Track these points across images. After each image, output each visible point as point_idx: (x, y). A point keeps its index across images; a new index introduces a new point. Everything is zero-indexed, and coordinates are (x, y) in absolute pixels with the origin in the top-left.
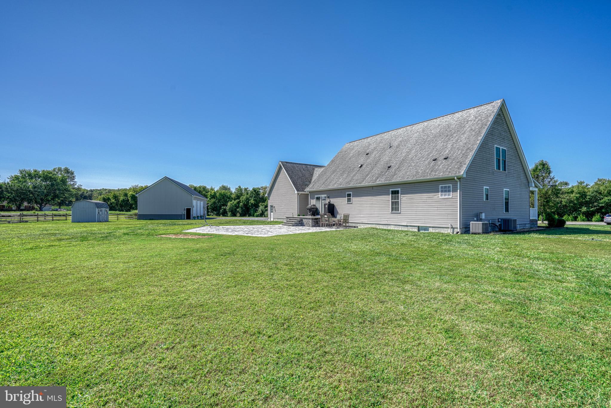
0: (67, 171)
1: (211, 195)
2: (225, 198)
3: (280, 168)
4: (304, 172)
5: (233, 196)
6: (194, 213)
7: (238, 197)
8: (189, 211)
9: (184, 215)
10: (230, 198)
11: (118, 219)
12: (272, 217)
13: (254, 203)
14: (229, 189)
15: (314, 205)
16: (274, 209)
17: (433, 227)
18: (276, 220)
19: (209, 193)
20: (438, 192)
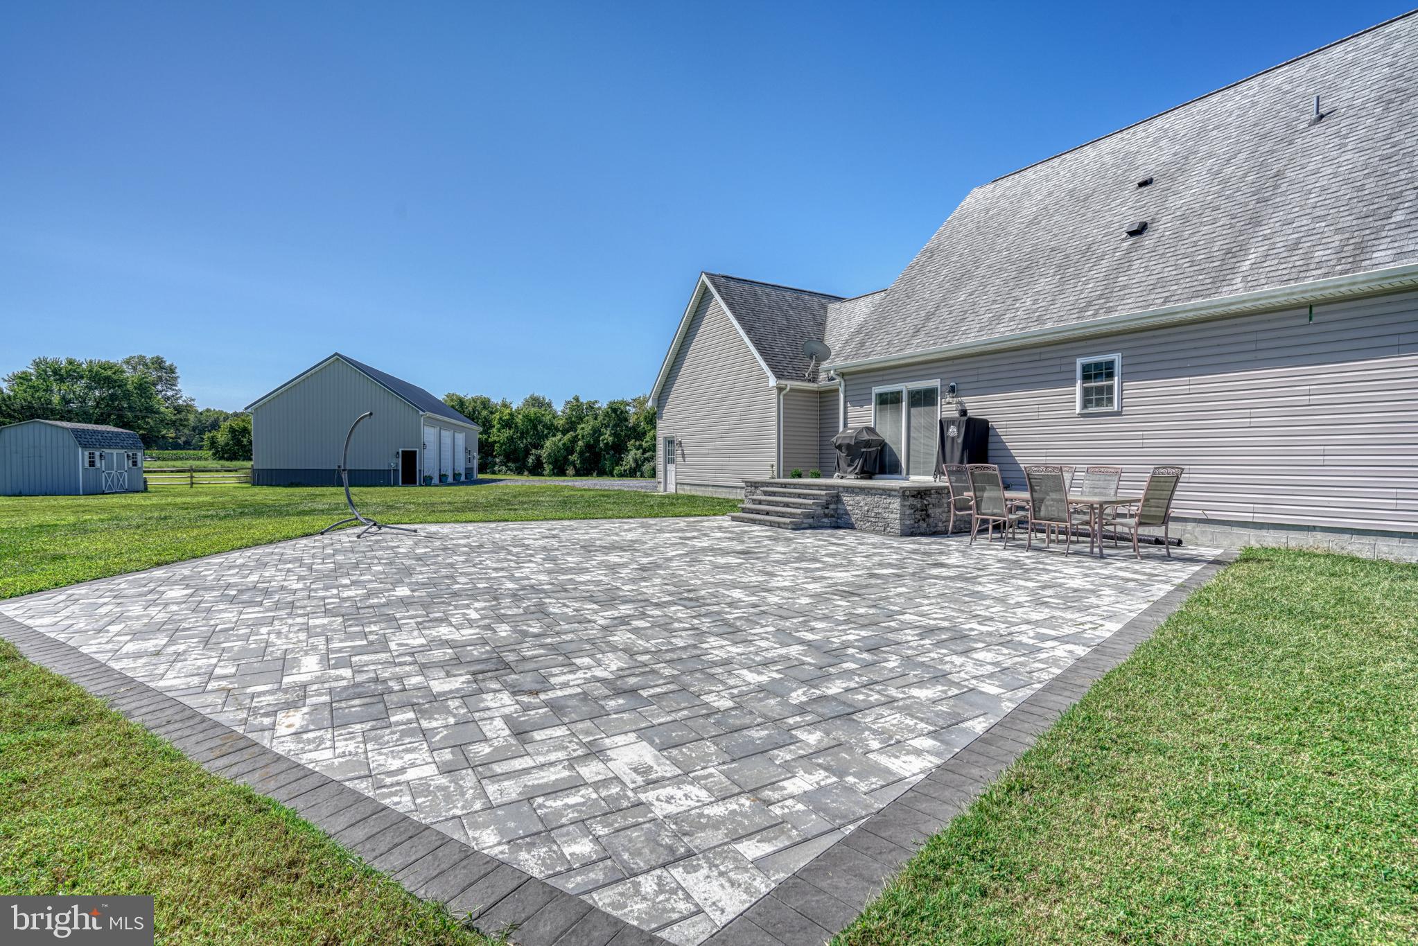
0: (159, 363)
1: (501, 418)
2: (540, 427)
3: (705, 296)
4: (791, 312)
5: (560, 423)
6: (428, 464)
7: (571, 425)
8: (409, 459)
9: (396, 471)
10: (552, 429)
11: (192, 484)
12: (670, 480)
13: (613, 442)
14: (549, 405)
15: (870, 430)
16: (680, 452)
18: (687, 491)
19: (497, 416)
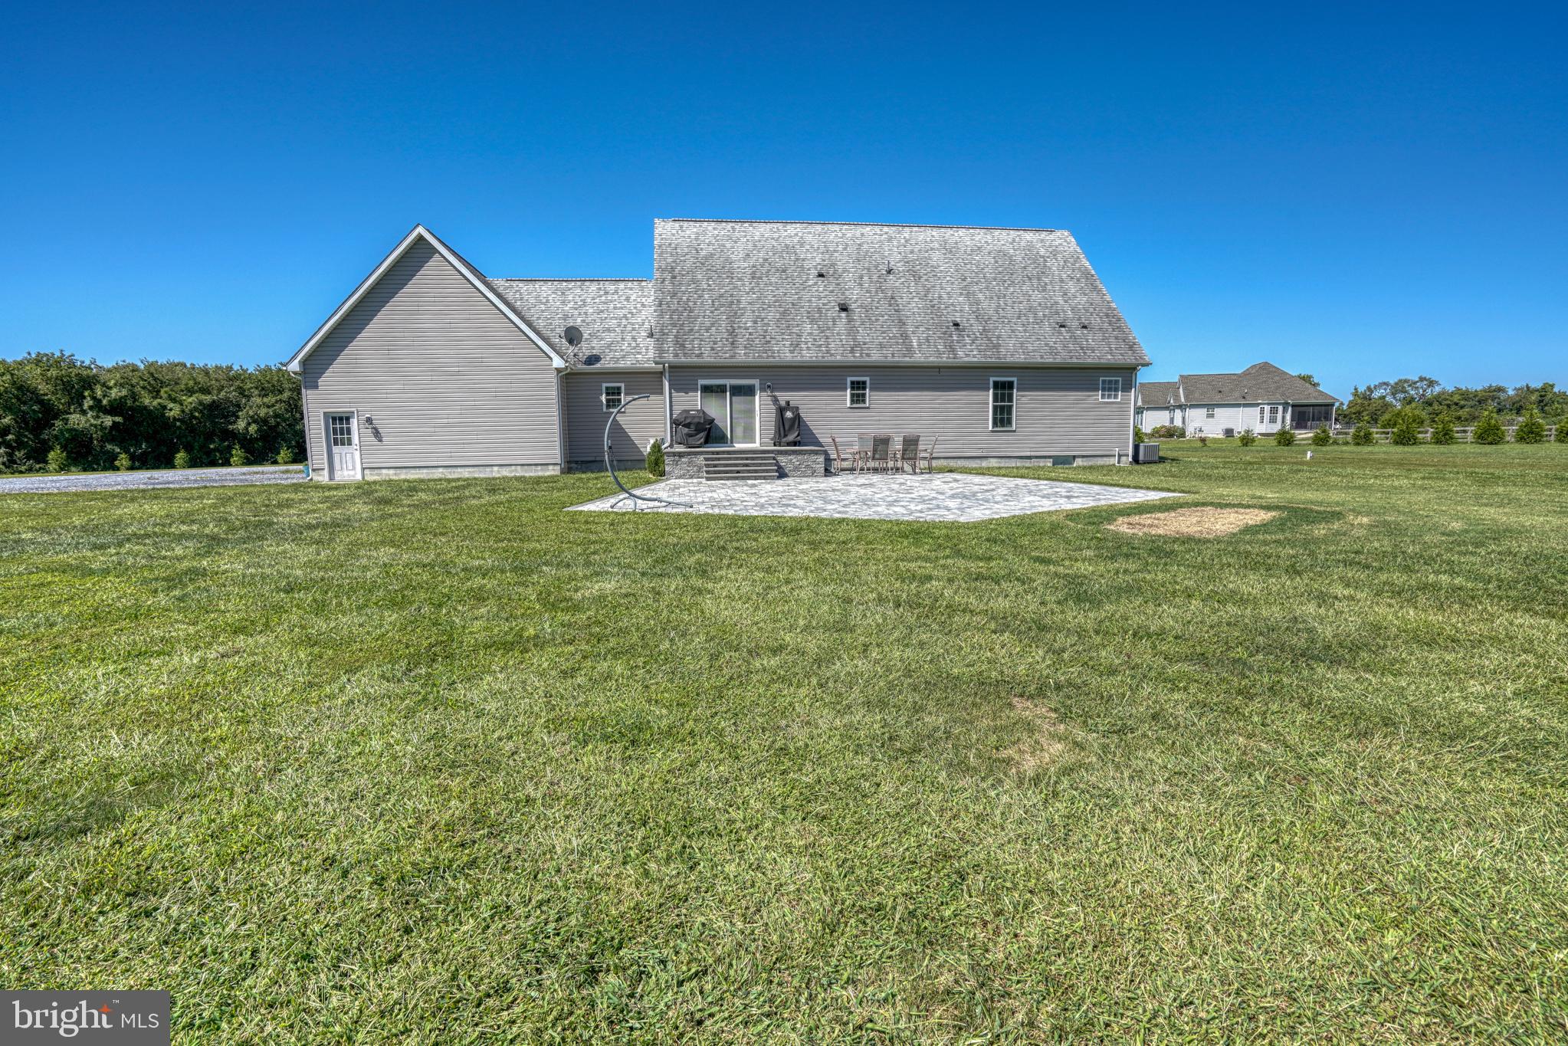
12: (345, 465)
16: (368, 430)
17: (1083, 457)
20: (1097, 390)
